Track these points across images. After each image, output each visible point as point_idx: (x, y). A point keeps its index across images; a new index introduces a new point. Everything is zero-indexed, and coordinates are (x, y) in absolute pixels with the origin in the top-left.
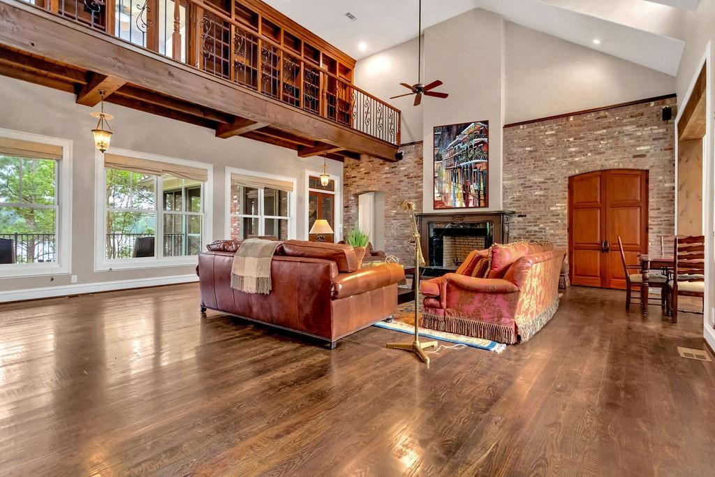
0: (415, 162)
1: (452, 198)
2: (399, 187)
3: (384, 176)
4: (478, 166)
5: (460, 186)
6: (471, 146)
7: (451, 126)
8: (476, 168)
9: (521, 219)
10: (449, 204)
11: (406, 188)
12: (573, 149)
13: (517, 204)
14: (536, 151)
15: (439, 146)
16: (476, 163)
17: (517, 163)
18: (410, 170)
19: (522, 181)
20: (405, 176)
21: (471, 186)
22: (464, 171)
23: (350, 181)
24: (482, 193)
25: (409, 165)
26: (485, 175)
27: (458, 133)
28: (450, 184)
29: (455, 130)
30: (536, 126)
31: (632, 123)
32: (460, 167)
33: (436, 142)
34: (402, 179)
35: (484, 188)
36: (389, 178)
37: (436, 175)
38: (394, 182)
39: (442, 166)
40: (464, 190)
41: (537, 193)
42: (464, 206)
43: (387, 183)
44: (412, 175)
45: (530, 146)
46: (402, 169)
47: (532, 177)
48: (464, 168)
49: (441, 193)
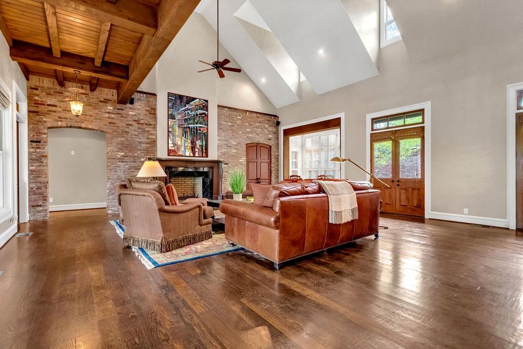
0: (146, 110)
1: (183, 149)
2: (127, 130)
3: (107, 115)
4: (202, 129)
5: (189, 141)
6: (197, 115)
7: (183, 96)
8: (200, 130)
9: (226, 166)
10: (180, 153)
11: (136, 133)
12: (248, 130)
13: (223, 156)
14: (233, 126)
15: (172, 108)
16: (200, 127)
17: (224, 131)
18: (141, 117)
19: (226, 143)
20: (134, 121)
21: (197, 142)
22: (192, 131)
23: (41, 108)
24: (204, 148)
25: (139, 112)
26: (206, 136)
27: (188, 103)
28: (182, 138)
29: (185, 99)
30: (233, 111)
31: (267, 124)
32: (189, 128)
33: (170, 104)
34: (130, 123)
35: (205, 144)
36: (113, 118)
37: (171, 130)
38: (122, 124)
39: (174, 124)
40: (192, 144)
41: (233, 151)
42: (192, 155)
43: (110, 123)
44: (142, 122)
45: (230, 123)
46: (130, 113)
47: (231, 141)
48: (192, 129)
49: (175, 144)
